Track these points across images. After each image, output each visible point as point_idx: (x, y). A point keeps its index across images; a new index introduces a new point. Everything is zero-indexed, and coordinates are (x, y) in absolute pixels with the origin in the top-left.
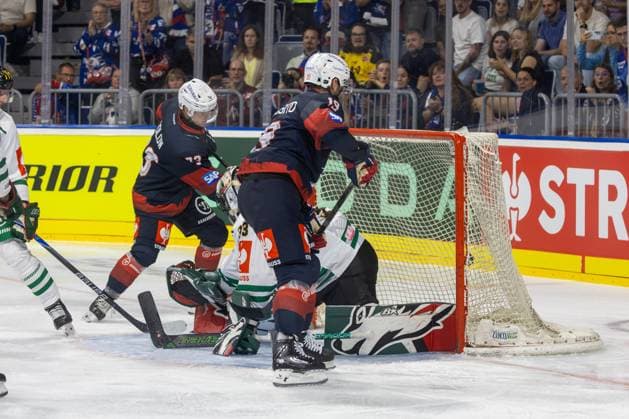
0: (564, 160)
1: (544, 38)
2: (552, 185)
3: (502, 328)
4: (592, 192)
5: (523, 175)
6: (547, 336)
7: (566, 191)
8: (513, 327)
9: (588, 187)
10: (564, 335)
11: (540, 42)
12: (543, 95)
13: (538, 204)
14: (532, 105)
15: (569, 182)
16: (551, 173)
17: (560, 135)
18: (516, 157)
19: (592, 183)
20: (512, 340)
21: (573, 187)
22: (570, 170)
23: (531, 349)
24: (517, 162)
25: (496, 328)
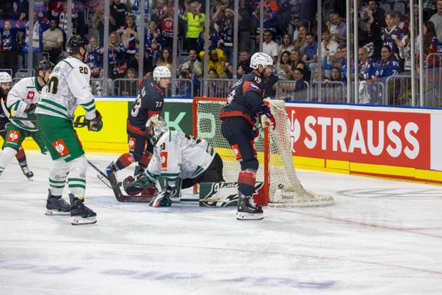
0: (317, 113)
1: (307, 54)
2: (311, 125)
3: (287, 194)
4: (330, 129)
5: (296, 120)
6: (308, 198)
7: (317, 128)
8: (292, 194)
9: (328, 126)
10: (317, 198)
11: (305, 56)
12: (305, 82)
13: (304, 134)
14: (301, 87)
15: (319, 124)
16: (310, 120)
17: (314, 101)
18: (293, 112)
19: (330, 124)
20: (291, 200)
21: (321, 126)
22: (319, 118)
23: (301, 204)
24: (294, 115)
25: (284, 194)
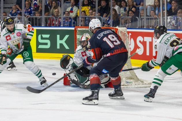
0: (144, 35)
1: (136, 2)
2: (140, 41)
3: (129, 81)
4: (151, 43)
5: (132, 39)
6: (141, 83)
7: (144, 43)
8: (131, 80)
9: (150, 42)
10: (145, 82)
11: (135, 3)
12: (137, 17)
13: (136, 47)
14: (134, 20)
15: (145, 40)
16: (140, 38)
17: (142, 28)
18: (130, 34)
19: (151, 41)
20: (131, 84)
21: (146, 42)
22: (145, 37)
23: (136, 86)
24: (130, 35)
25: (127, 80)
